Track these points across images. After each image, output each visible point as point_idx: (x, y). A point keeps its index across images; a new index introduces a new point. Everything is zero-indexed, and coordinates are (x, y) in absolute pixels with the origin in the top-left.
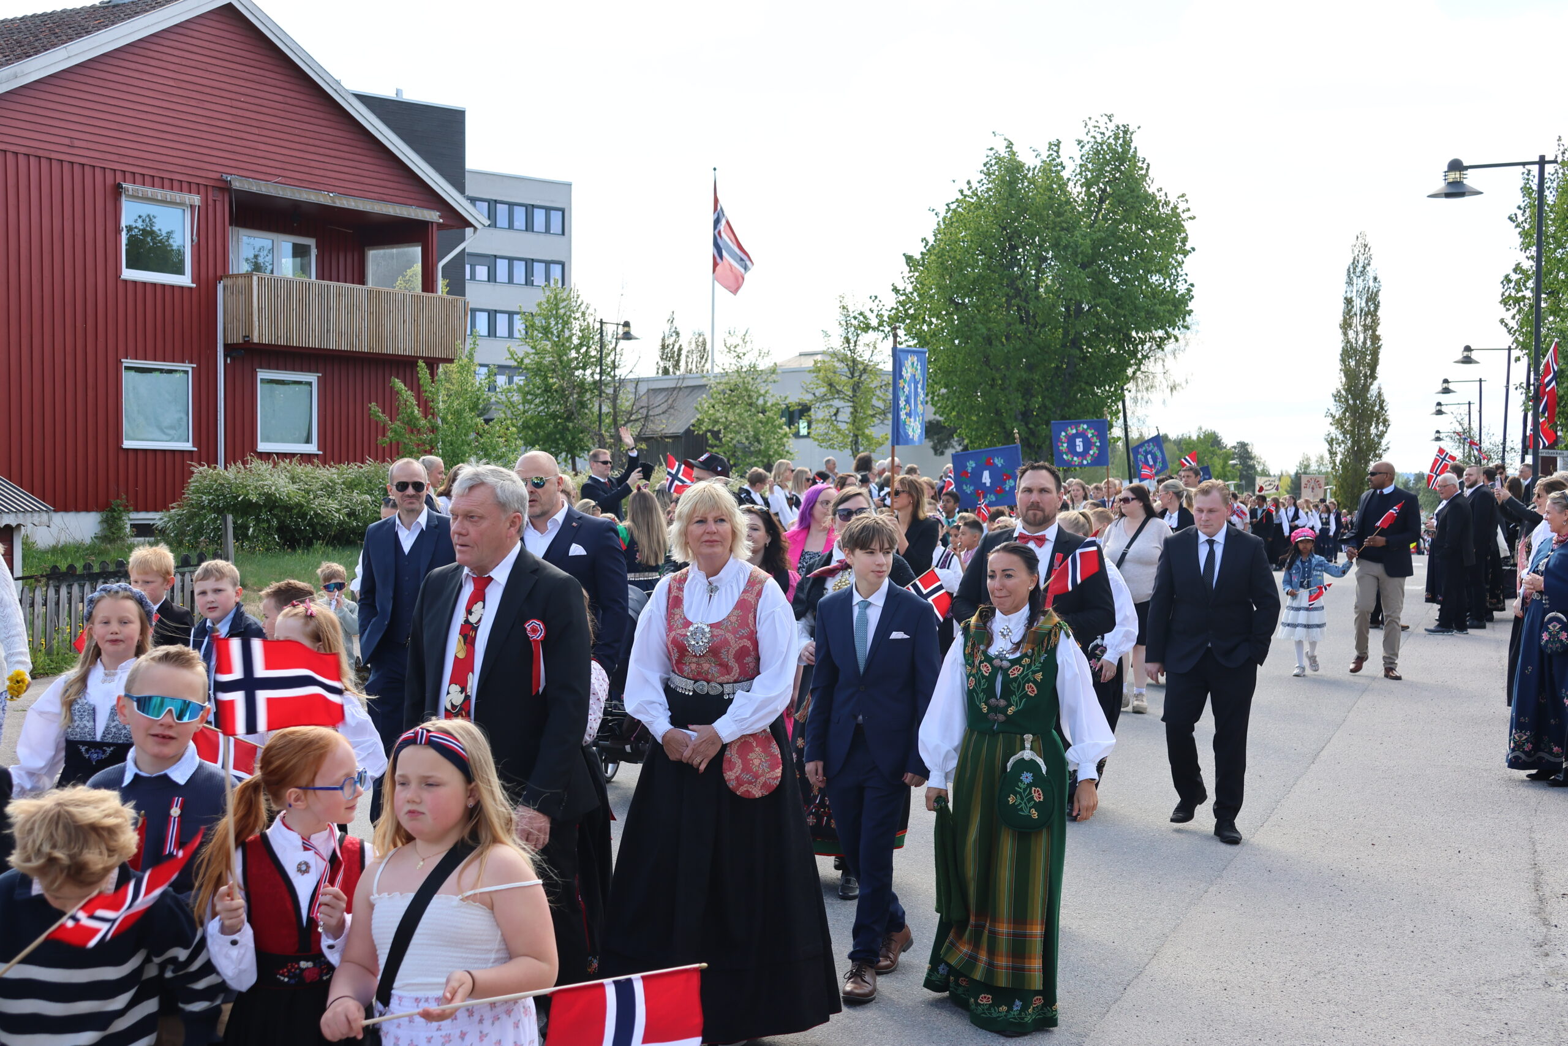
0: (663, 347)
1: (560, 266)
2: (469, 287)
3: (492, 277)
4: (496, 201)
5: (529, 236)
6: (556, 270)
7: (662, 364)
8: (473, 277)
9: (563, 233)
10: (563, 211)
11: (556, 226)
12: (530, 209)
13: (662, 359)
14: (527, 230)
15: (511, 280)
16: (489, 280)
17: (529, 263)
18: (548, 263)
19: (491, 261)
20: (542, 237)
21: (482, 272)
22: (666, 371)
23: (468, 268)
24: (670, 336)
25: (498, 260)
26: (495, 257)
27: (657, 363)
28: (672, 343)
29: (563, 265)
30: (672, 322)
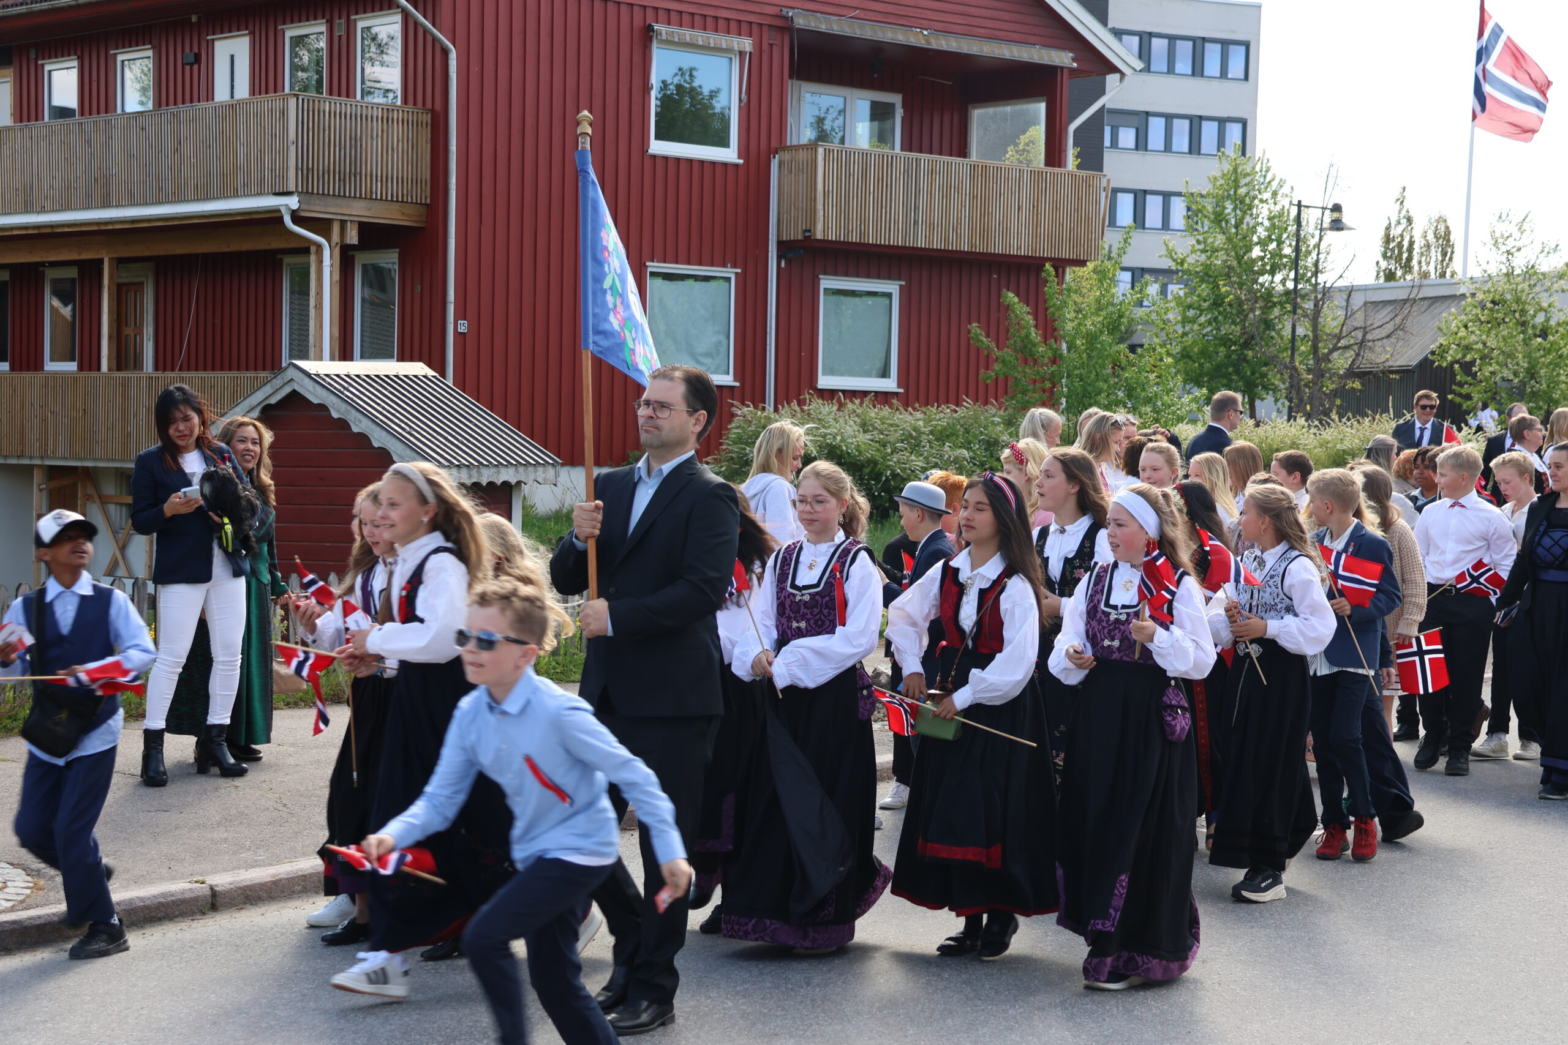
0: (1388, 239)
1: (1239, 126)
2: (1110, 158)
3: (1141, 144)
4: (1151, 35)
5: (1198, 82)
6: (1234, 132)
7: (1384, 264)
8: (1114, 144)
9: (1246, 78)
10: (1247, 45)
11: (1236, 68)
12: (1199, 44)
13: (1385, 256)
14: (1193, 74)
15: (1168, 148)
16: (1137, 148)
17: (1196, 122)
18: (1222, 122)
19: (1140, 120)
20: (1216, 84)
21: (1127, 137)
22: (1390, 276)
23: (1107, 130)
24: (1399, 223)
25: (1151, 119)
26: (1147, 114)
27: (1378, 263)
28: (1402, 236)
29: (1244, 123)
30: (1402, 203)
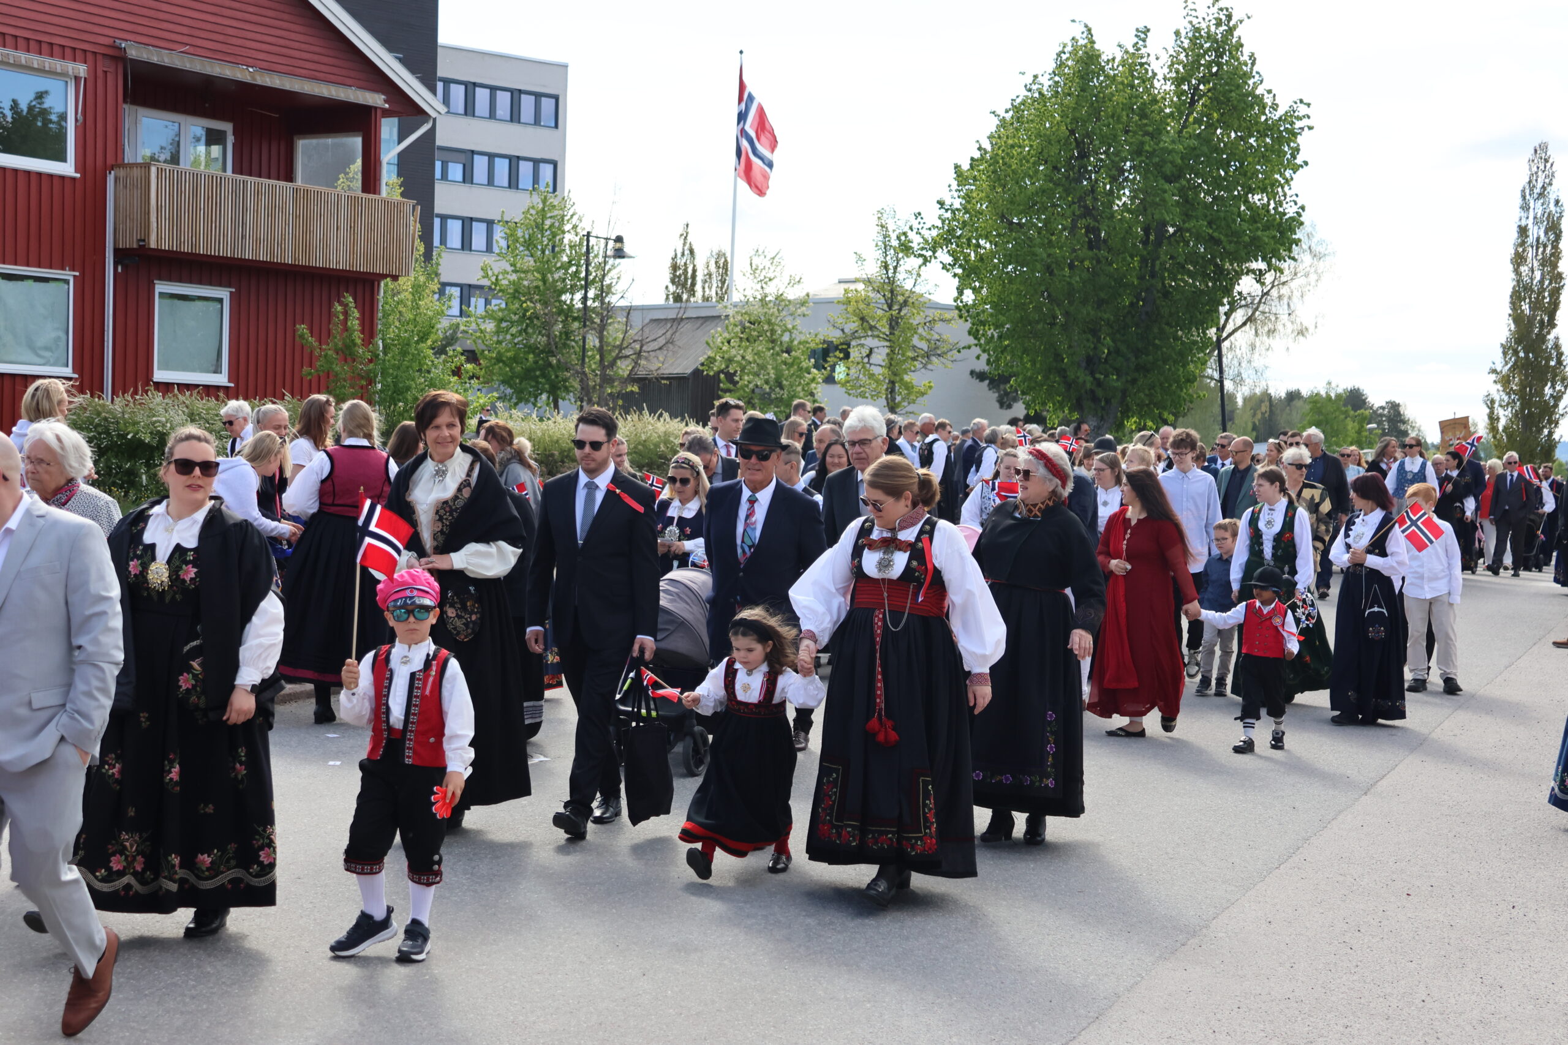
0: (675, 267)
1: (551, 166)
2: (440, 189)
3: (468, 177)
4: (475, 85)
5: (514, 128)
6: (546, 171)
7: (672, 288)
8: (444, 176)
9: (556, 126)
10: (556, 98)
11: (548, 117)
12: (516, 94)
13: (673, 282)
14: (512, 120)
15: (491, 182)
16: (464, 181)
17: (514, 161)
18: (536, 162)
19: (467, 157)
20: (531, 130)
21: (456, 171)
22: (678, 298)
23: (438, 165)
24: (683, 254)
25: (476, 157)
26: (473, 152)
27: (667, 287)
28: (685, 264)
29: (555, 164)
30: (686, 238)
